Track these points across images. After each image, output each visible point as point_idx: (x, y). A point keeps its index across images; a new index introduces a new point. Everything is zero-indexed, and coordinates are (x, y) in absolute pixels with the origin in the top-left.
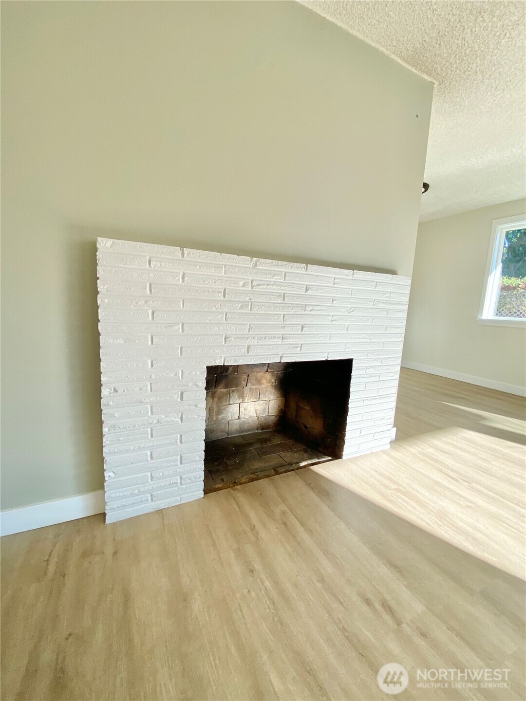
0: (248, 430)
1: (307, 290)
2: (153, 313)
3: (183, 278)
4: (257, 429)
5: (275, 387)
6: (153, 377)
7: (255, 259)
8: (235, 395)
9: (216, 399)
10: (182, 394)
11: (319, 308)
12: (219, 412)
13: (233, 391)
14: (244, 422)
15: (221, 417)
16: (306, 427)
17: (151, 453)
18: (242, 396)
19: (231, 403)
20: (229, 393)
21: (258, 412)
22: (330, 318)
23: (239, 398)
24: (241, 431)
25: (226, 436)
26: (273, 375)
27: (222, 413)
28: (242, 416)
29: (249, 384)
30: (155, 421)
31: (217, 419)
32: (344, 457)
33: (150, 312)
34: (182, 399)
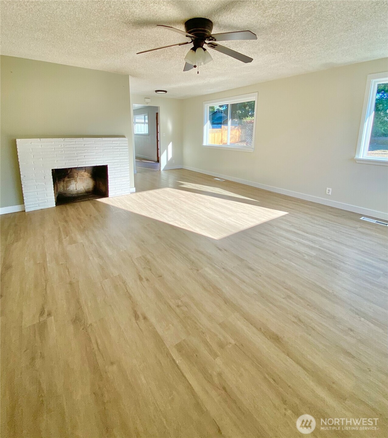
0: (81, 194)
1: (84, 145)
2: (33, 156)
3: (41, 146)
4: (85, 193)
5: (91, 177)
6: (35, 172)
7: (63, 139)
8: (73, 181)
9: (65, 183)
10: (44, 177)
11: (90, 150)
12: (67, 187)
13: (72, 179)
14: (79, 191)
15: (68, 189)
16: (101, 190)
17: (37, 193)
18: (76, 181)
19: (72, 184)
20: (70, 180)
21: (84, 187)
22: (95, 153)
23: (75, 182)
24: (77, 194)
25: (71, 196)
26: (88, 173)
27: (68, 187)
28: (77, 188)
29: (78, 177)
30: (37, 184)
31: (66, 190)
32: (109, 197)
33: (32, 156)
34: (44, 178)
